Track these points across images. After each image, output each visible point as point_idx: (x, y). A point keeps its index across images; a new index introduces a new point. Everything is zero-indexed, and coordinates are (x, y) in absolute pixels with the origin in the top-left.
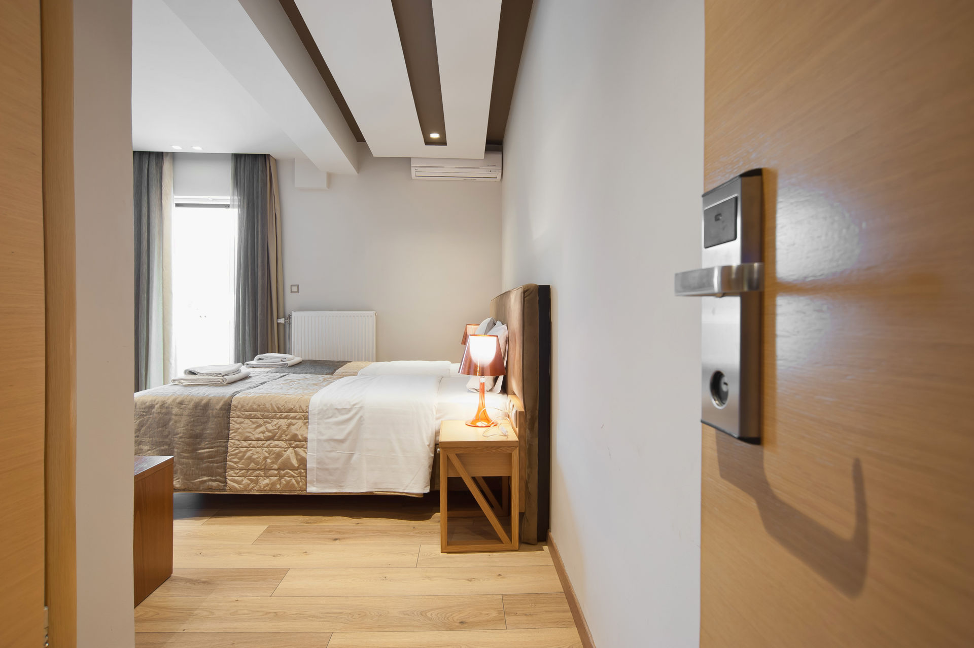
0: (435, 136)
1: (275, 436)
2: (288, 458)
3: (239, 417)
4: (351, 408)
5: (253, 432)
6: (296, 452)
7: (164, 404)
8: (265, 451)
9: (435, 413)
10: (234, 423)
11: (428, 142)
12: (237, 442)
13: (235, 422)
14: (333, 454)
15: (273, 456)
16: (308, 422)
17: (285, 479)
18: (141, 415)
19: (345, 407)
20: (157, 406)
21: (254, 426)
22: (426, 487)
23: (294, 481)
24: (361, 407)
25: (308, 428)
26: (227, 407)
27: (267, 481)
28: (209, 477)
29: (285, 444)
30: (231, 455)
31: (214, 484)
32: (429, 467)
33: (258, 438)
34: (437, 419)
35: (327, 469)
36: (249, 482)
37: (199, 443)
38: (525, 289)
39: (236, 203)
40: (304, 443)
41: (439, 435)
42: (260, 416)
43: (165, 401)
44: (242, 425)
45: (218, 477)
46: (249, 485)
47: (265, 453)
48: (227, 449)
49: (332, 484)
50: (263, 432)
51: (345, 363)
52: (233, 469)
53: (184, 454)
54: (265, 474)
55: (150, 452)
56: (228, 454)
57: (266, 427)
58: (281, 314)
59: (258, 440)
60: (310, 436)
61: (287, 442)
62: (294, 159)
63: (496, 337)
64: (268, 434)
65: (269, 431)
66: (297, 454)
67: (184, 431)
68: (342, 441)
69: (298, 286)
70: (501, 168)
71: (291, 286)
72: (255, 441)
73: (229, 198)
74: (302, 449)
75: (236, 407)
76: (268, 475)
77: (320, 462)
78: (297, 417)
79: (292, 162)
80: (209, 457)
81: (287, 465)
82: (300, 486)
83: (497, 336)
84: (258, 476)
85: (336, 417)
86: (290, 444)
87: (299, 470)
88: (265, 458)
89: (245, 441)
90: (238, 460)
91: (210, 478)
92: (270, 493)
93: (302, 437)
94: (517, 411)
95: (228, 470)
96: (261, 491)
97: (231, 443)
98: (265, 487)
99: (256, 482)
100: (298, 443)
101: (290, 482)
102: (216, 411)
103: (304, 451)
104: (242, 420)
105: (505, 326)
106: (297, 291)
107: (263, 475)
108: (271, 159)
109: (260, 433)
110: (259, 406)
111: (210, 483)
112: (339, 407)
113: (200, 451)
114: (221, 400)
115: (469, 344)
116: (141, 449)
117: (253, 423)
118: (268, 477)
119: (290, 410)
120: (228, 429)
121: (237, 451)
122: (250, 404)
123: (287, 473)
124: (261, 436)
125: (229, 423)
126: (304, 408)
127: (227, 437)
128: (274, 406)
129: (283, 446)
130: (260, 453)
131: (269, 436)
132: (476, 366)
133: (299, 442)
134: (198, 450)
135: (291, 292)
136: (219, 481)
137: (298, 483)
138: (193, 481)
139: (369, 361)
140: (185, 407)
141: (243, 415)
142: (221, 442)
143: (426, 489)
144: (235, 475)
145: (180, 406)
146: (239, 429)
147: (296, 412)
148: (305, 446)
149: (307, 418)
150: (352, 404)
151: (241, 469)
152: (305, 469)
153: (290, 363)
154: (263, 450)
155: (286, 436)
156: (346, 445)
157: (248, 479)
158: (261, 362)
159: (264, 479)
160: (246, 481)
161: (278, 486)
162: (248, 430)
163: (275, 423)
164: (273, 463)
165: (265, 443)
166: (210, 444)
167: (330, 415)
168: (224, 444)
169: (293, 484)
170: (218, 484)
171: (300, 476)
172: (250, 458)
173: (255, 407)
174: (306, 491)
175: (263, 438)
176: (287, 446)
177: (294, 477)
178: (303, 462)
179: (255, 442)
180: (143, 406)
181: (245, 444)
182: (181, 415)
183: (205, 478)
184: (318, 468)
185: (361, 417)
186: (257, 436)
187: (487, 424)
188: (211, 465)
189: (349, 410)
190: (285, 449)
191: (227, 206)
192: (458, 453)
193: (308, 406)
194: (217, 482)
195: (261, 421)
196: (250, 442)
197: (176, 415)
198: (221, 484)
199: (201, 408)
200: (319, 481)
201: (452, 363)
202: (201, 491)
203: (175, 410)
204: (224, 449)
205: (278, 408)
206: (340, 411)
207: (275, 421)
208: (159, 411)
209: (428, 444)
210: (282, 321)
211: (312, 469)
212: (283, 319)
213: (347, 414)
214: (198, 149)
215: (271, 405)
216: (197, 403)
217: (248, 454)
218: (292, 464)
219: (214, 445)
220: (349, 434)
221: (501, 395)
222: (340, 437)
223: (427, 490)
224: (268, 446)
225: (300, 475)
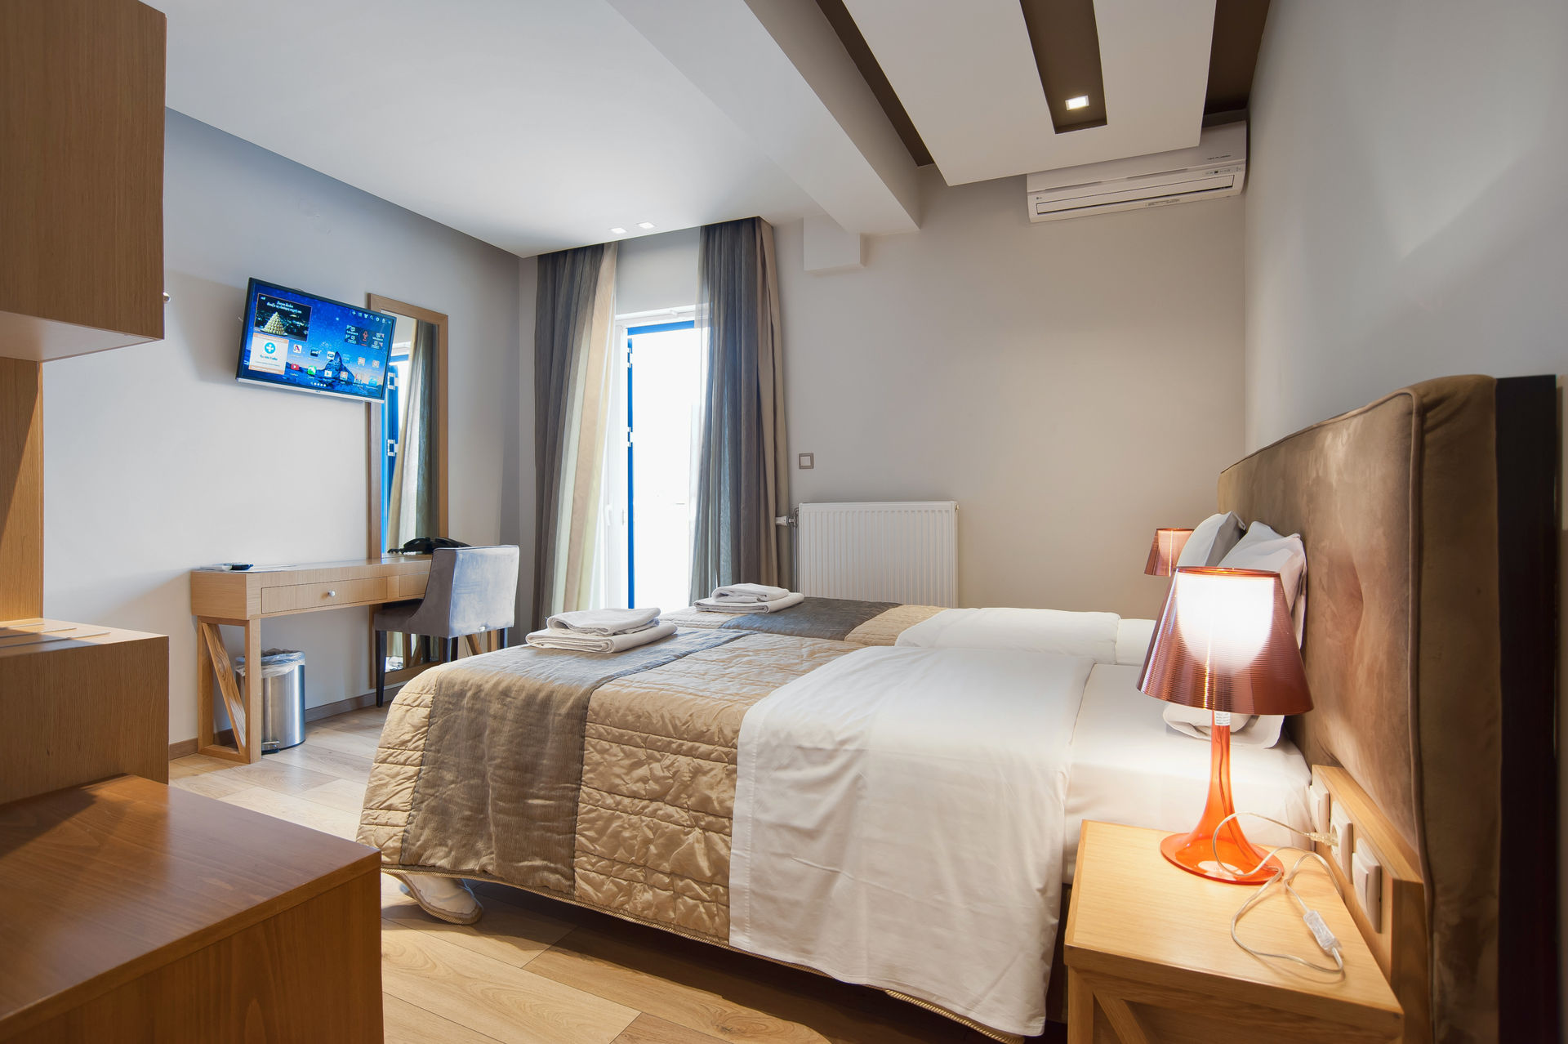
0: (1078, 103)
1: (666, 793)
2: (691, 853)
3: (600, 737)
4: (836, 750)
5: (623, 776)
6: (707, 840)
7: (479, 691)
8: (647, 826)
9: (1062, 796)
10: (592, 749)
11: (1064, 123)
12: (595, 793)
13: (593, 747)
14: (789, 865)
15: (661, 841)
16: (735, 771)
17: (686, 901)
18: (446, 709)
19: (821, 746)
20: (469, 694)
21: (627, 762)
22: (1032, 1018)
23: (702, 909)
24: (860, 752)
25: (734, 786)
26: (581, 713)
27: (648, 896)
28: (544, 860)
29: (686, 816)
30: (583, 821)
31: (553, 878)
32: (1044, 957)
33: (634, 792)
34: (1071, 811)
35: (773, 900)
36: (615, 889)
37: (531, 784)
38: (1425, 400)
39: (706, 317)
40: (725, 821)
41: (1074, 862)
42: (639, 740)
43: (481, 685)
44: (606, 756)
45: (559, 866)
46: (614, 896)
47: (646, 829)
48: (577, 806)
49: (785, 939)
50: (644, 780)
51: (882, 607)
52: (586, 852)
53: (501, 804)
54: (645, 878)
55: (453, 786)
56: (579, 817)
57: (650, 769)
58: (783, 508)
59: (635, 797)
60: (739, 808)
61: (691, 812)
62: (803, 219)
63: (1271, 581)
64: (652, 785)
65: (657, 780)
66: (708, 843)
67: (504, 755)
68: (810, 835)
69: (812, 456)
70: (1245, 160)
71: (800, 455)
72: (628, 797)
73: (693, 307)
74: (721, 835)
75: (597, 714)
76: (652, 882)
77: (758, 877)
78: (712, 756)
79: (799, 224)
80: (545, 818)
81: (684, 870)
82: (715, 926)
83: (1277, 576)
84: (632, 880)
85: (799, 769)
86: (697, 819)
87: (714, 886)
88: (647, 842)
89: (609, 793)
90: (596, 836)
91: (545, 862)
92: (655, 926)
93: (721, 806)
94: (1379, 872)
95: (577, 853)
96: (638, 917)
97: (584, 795)
98: (643, 909)
99: (629, 893)
100: (711, 818)
101: (695, 911)
102: (561, 718)
103: (724, 841)
104: (606, 745)
105: (1294, 540)
106: (809, 464)
107: (642, 878)
108: (763, 225)
109: (637, 781)
110: (639, 717)
111: (546, 874)
112: (807, 744)
113: (530, 801)
114: (571, 695)
115: (1173, 598)
116: (442, 778)
117: (627, 755)
118: (652, 887)
119: (700, 737)
120: (581, 760)
121: (593, 815)
122: (621, 712)
123: (689, 888)
124: (638, 787)
125: (582, 749)
126: (728, 732)
127: (578, 780)
128: (667, 721)
129: (680, 821)
130: (636, 826)
131: (653, 791)
132: (1199, 672)
133: (715, 817)
134: (529, 799)
135: (801, 467)
136: (562, 875)
137: (712, 916)
138: (516, 865)
139: (935, 605)
140: (511, 702)
141: (608, 734)
142: (565, 788)
143: (1032, 1024)
144: (589, 867)
145: (503, 700)
146: (600, 764)
147: (710, 742)
148: (728, 830)
149: (734, 761)
150: (839, 738)
151: (601, 857)
152: (726, 887)
153: (772, 605)
154: (642, 821)
155: (689, 797)
156: (819, 846)
157: (612, 881)
158: (722, 602)
159: (645, 890)
160: (609, 886)
161: (672, 915)
162: (617, 770)
163: (667, 762)
164: (661, 856)
165: (647, 807)
166: (546, 789)
167: (785, 761)
168: (571, 794)
169: (700, 918)
170: (558, 879)
171: (716, 901)
172: (616, 835)
173: (630, 718)
174: (728, 940)
175: (643, 793)
176: (689, 823)
177: (703, 900)
178: (721, 868)
179: (629, 800)
180: (450, 692)
181: (609, 801)
182: (503, 718)
183: (538, 863)
184: (753, 892)
185: (858, 778)
186: (635, 787)
187: (1240, 872)
188: (549, 834)
189: (830, 755)
190: (687, 829)
191: (690, 324)
192: (1136, 999)
193: (736, 732)
194: (558, 876)
195: (642, 754)
196: (618, 798)
197: (495, 717)
198: (564, 881)
199: (536, 707)
200: (757, 926)
201: (1123, 617)
202: (530, 887)
203: (495, 707)
204: (570, 805)
205: (675, 727)
206: (812, 754)
207: (669, 759)
208: (470, 705)
209: (1040, 886)
210: (783, 521)
211: (741, 892)
212: (785, 518)
213: (825, 762)
214: (647, 228)
215: (662, 717)
216: (531, 695)
217: (616, 824)
218: (699, 869)
219: (553, 793)
220: (828, 818)
221: (1279, 753)
222: (806, 822)
223: (1036, 1029)
224: (653, 814)
225: (715, 898)
